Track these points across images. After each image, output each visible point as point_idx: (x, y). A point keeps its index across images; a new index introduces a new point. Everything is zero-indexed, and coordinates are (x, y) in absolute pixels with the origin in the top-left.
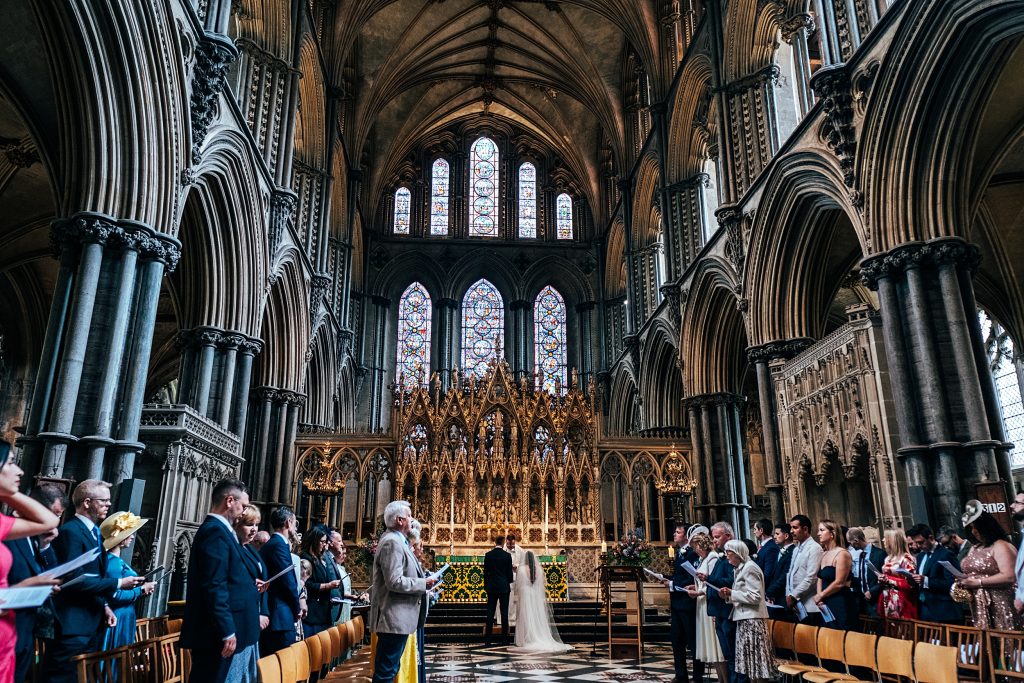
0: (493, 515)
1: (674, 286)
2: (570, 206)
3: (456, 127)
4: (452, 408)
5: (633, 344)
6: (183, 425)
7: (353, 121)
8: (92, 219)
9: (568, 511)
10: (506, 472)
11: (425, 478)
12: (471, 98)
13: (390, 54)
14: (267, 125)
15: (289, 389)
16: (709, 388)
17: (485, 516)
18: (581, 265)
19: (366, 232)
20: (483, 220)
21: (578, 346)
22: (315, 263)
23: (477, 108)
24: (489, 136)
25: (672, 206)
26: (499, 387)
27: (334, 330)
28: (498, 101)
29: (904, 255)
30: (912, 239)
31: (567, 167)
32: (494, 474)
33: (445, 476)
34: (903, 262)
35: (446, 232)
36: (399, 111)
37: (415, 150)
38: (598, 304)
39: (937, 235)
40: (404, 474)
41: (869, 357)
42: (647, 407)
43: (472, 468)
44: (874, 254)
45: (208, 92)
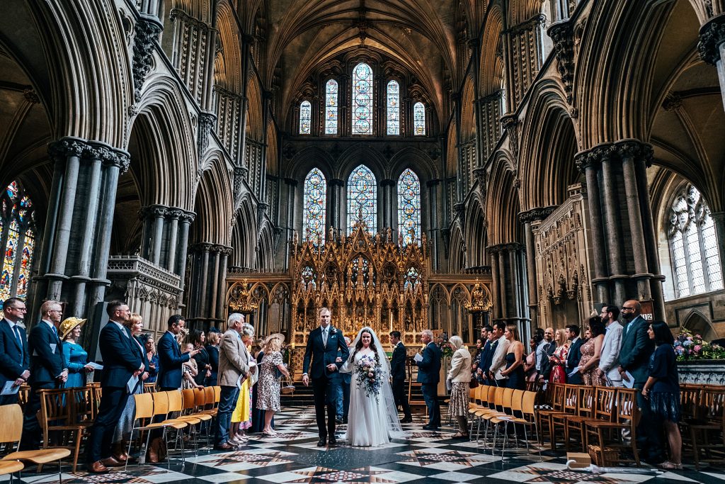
0: (357, 326)
1: (482, 170)
2: (424, 111)
3: (341, 56)
4: (329, 255)
5: (460, 209)
6: (136, 269)
7: (266, 57)
8: (71, 141)
9: (407, 323)
10: (365, 298)
11: (311, 302)
12: (350, 35)
13: (290, 7)
14: (195, 68)
15: (220, 244)
16: (504, 240)
17: (351, 327)
18: (430, 153)
19: (279, 134)
20: (362, 124)
21: (428, 211)
22: (236, 158)
23: (356, 42)
24: (366, 62)
25: (482, 112)
26: (361, 241)
27: (254, 203)
28: (370, 37)
29: (599, 151)
30: (606, 140)
31: (419, 83)
32: (357, 299)
33: (325, 300)
34: (600, 156)
35: (336, 132)
36: (300, 46)
37: (313, 74)
38: (442, 181)
39: (622, 137)
40: (297, 300)
41: (581, 219)
42: (470, 253)
43: (342, 295)
44: (583, 151)
45: (144, 54)
